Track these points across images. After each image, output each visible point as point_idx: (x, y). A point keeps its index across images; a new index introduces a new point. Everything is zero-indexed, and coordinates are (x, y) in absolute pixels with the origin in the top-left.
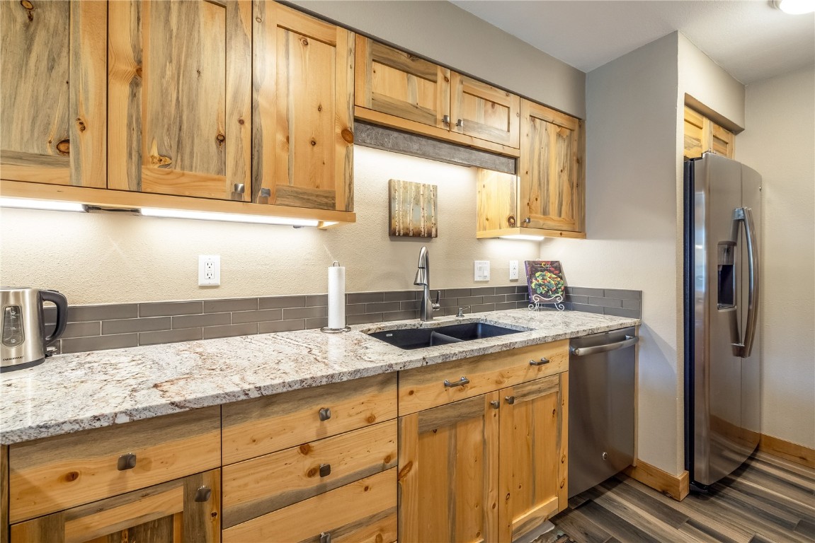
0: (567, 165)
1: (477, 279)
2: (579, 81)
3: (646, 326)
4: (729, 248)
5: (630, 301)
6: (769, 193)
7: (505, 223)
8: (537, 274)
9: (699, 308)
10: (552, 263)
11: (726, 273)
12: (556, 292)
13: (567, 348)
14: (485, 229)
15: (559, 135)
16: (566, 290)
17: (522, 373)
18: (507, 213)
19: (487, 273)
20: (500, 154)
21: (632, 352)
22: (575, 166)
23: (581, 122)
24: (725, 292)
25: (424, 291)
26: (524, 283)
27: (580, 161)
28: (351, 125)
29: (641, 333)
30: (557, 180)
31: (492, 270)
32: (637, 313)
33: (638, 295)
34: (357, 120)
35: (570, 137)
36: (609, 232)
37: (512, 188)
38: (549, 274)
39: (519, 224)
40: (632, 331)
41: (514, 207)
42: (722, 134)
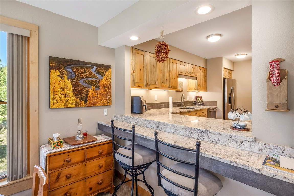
0: (204, 77)
1: (187, 99)
2: (206, 61)
3: (218, 108)
4: (230, 94)
5: (215, 103)
6: (237, 83)
7: (194, 89)
8: (198, 98)
9: (226, 105)
10: (200, 96)
11: (230, 98)
12: (201, 102)
13: (206, 111)
14: (189, 90)
15: (203, 72)
16: (203, 102)
17: (201, 114)
18: (195, 87)
19: (189, 98)
20: (195, 77)
21: (215, 112)
22: (205, 77)
23: (206, 69)
24: (230, 102)
25: (181, 102)
26: (195, 100)
27: (206, 76)
28: (178, 75)
29: (217, 109)
30: (202, 81)
31: (190, 98)
32: (216, 106)
33: (216, 102)
34: (179, 74)
35: (204, 72)
36: (211, 90)
37: (196, 83)
38: (200, 99)
39: (197, 89)
40: (215, 108)
41: (196, 86)
42: (230, 72)
